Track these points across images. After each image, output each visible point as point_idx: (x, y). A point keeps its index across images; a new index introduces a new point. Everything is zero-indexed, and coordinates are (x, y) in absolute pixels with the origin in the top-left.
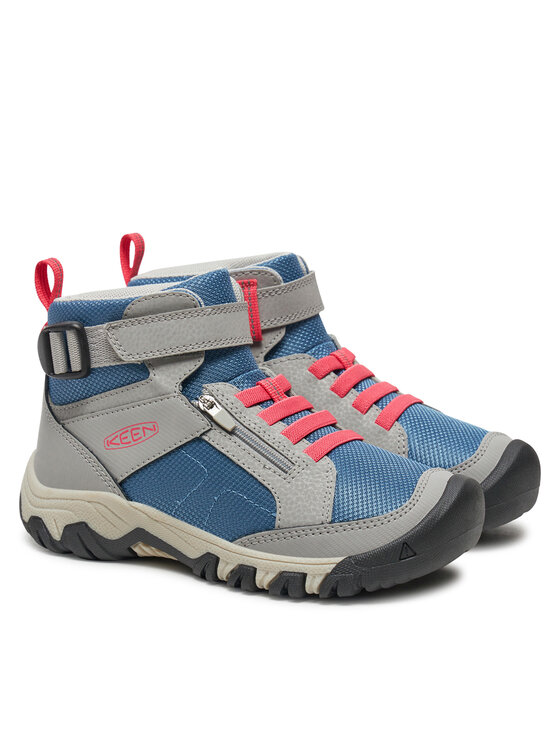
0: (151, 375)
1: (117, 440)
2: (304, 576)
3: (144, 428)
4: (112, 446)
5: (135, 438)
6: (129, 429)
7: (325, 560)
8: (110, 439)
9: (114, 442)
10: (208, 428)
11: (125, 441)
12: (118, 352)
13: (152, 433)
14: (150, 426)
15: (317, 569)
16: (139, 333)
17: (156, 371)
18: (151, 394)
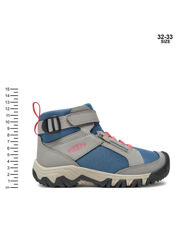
0: (81, 129)
1: (72, 150)
2: (141, 180)
3: (81, 145)
4: (70, 152)
5: (78, 148)
6: (76, 146)
7: (147, 174)
8: (69, 150)
9: (71, 150)
10: (102, 142)
11: (75, 149)
12: (71, 123)
13: (84, 146)
14: (83, 144)
15: (145, 177)
16: (77, 117)
17: (82, 128)
18: (81, 135)
